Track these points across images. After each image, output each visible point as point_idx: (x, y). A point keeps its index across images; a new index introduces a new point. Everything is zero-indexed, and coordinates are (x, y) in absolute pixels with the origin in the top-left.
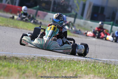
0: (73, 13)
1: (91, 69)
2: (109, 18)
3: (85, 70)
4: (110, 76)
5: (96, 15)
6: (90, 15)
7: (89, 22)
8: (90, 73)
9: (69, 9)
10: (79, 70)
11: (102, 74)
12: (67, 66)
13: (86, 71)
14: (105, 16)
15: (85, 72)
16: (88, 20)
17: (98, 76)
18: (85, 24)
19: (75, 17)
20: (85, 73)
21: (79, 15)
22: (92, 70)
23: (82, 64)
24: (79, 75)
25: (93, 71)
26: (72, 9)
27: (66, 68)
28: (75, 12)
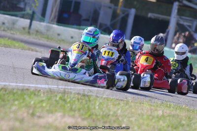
0: (29, 11)
1: (58, 103)
2: (87, 20)
3: (49, 105)
4: (90, 116)
5: (66, 15)
6: (57, 14)
7: (55, 26)
8: (56, 111)
9: (22, 5)
10: (38, 105)
11: (76, 112)
12: (17, 100)
13: (50, 107)
14: (80, 16)
15: (48, 108)
16: (54, 24)
17: (70, 116)
18: (48, 29)
19: (32, 17)
20: (47, 110)
21: (38, 14)
22: (59, 105)
23: (42, 95)
24: (38, 114)
25: (61, 106)
26: (25, 4)
27: (16, 103)
28: (30, 10)
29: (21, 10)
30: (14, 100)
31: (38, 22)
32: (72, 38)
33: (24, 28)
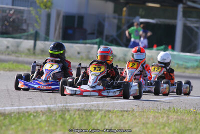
0: (32, 31)
1: (58, 122)
2: (93, 34)
3: (48, 125)
5: (70, 32)
8: (56, 131)
9: (24, 27)
10: (36, 127)
12: (14, 124)
14: (85, 31)
15: (46, 128)
20: (46, 131)
22: (59, 124)
23: (41, 116)
25: (61, 125)
26: (28, 26)
27: (13, 126)
28: (34, 30)
29: (25, 31)
30: (11, 124)
31: (43, 42)
32: (79, 53)
33: (29, 50)
